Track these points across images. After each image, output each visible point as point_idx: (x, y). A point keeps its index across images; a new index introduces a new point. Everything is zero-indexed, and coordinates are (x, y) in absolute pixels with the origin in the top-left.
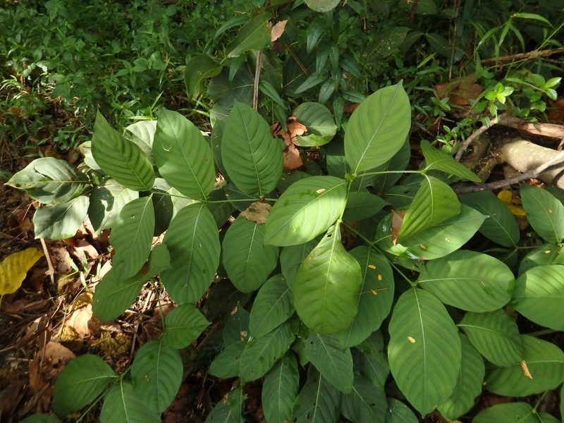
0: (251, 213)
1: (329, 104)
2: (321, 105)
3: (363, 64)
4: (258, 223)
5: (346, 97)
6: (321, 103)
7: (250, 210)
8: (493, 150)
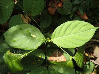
0: (23, 17)
1: (74, 6)
2: (71, 4)
3: (91, 3)
4: (23, 21)
5: (79, 8)
6: (72, 4)
7: (24, 16)
8: (94, 44)
